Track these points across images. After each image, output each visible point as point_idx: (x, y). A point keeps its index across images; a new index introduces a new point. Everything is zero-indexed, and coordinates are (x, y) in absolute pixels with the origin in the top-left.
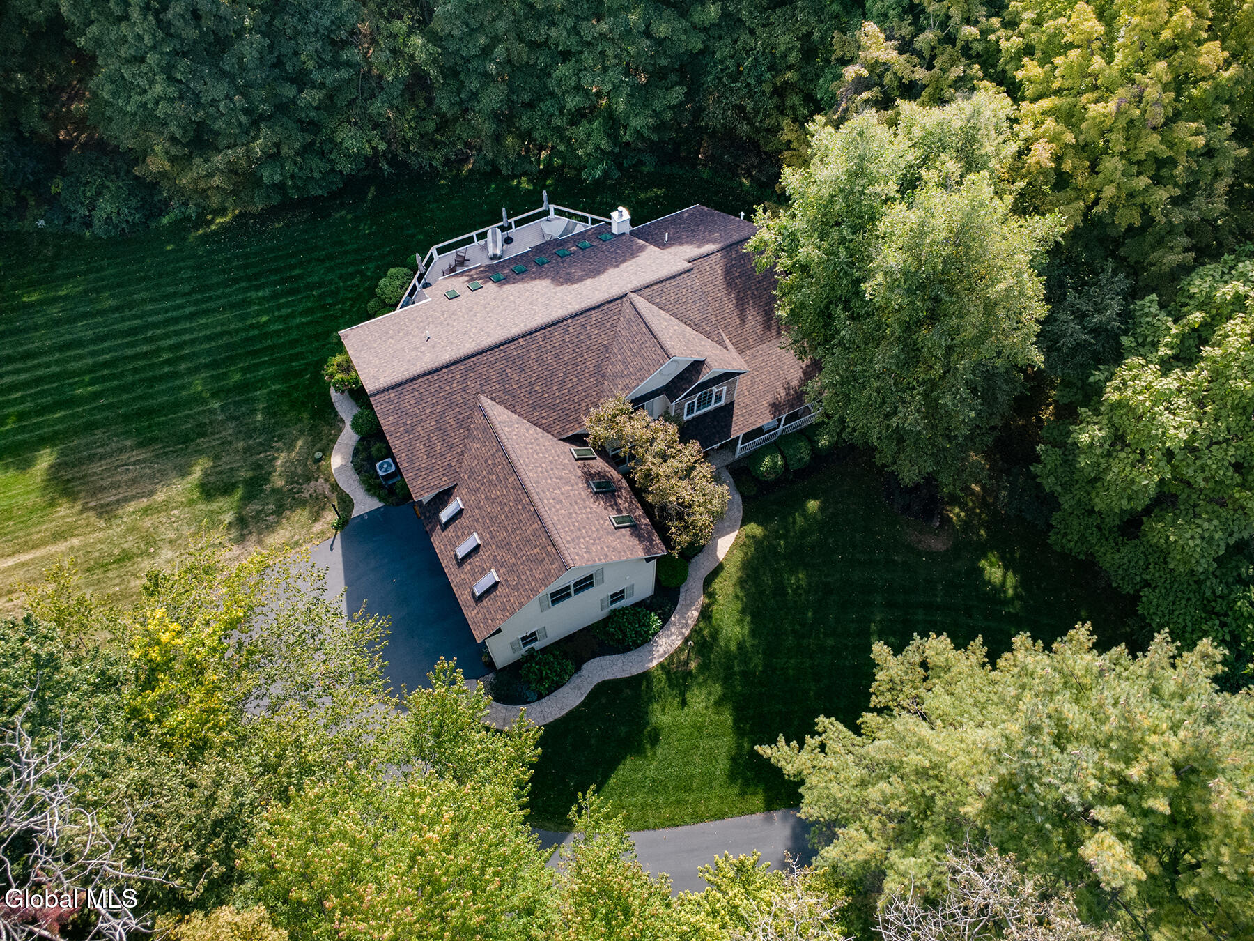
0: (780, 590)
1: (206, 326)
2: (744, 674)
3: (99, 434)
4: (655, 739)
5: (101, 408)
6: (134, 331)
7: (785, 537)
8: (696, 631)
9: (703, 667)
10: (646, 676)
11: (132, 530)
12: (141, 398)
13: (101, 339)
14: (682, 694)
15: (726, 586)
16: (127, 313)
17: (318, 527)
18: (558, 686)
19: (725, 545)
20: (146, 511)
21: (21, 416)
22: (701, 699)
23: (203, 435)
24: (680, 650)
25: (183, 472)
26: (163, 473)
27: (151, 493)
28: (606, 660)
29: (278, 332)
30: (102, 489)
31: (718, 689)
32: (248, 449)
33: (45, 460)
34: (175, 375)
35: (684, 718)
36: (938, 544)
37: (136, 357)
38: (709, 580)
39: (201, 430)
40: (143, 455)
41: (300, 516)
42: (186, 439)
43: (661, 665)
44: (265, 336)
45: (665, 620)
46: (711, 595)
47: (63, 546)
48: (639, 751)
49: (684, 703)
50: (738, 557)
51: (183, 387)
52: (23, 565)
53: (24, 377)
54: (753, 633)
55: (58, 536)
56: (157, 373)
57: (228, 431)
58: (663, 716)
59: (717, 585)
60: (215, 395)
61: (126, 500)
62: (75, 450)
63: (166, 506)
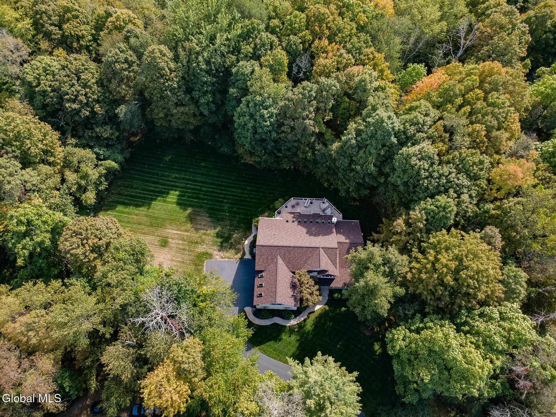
0: (325, 324)
1: (234, 192)
2: (306, 338)
3: (202, 210)
4: (280, 340)
5: (205, 203)
6: (218, 185)
7: (332, 313)
8: (301, 323)
9: (297, 332)
10: (285, 326)
11: (200, 237)
12: (214, 205)
13: (211, 184)
14: (291, 334)
15: (313, 317)
16: (219, 179)
17: (236, 256)
18: (267, 319)
19: (318, 307)
20: (204, 234)
21: (188, 197)
22: (294, 338)
23: (222, 221)
24: (295, 325)
25: (215, 229)
26: (211, 226)
27: (207, 230)
28: (279, 319)
29: (248, 202)
30: (198, 224)
31: (298, 338)
32: (230, 229)
33: (189, 210)
34: (222, 202)
35: (288, 339)
36: (367, 334)
37: (216, 193)
38: (310, 313)
39: (222, 220)
40: (209, 219)
41: (233, 251)
42: (218, 220)
43: (289, 326)
44: (245, 201)
45: (296, 317)
46: (308, 317)
47: (186, 234)
48: (276, 341)
49: (290, 336)
50: (320, 312)
51: (223, 206)
52: (178, 234)
53: (192, 187)
54: (313, 330)
55: (186, 231)
56: (219, 199)
57: (228, 223)
58: (284, 337)
59: (311, 315)
60: (229, 212)
61: (202, 229)
62: (196, 211)
63: (208, 235)
